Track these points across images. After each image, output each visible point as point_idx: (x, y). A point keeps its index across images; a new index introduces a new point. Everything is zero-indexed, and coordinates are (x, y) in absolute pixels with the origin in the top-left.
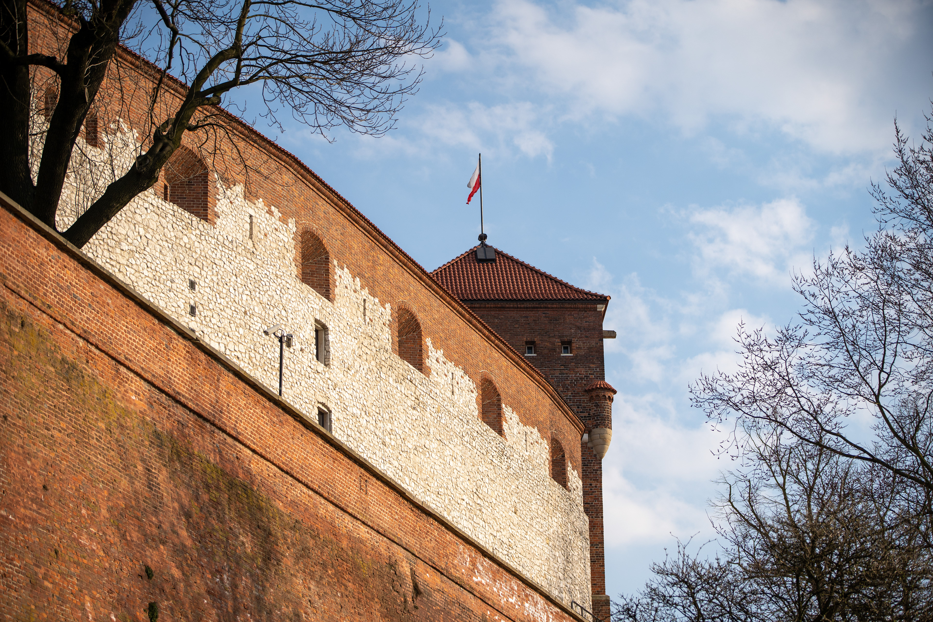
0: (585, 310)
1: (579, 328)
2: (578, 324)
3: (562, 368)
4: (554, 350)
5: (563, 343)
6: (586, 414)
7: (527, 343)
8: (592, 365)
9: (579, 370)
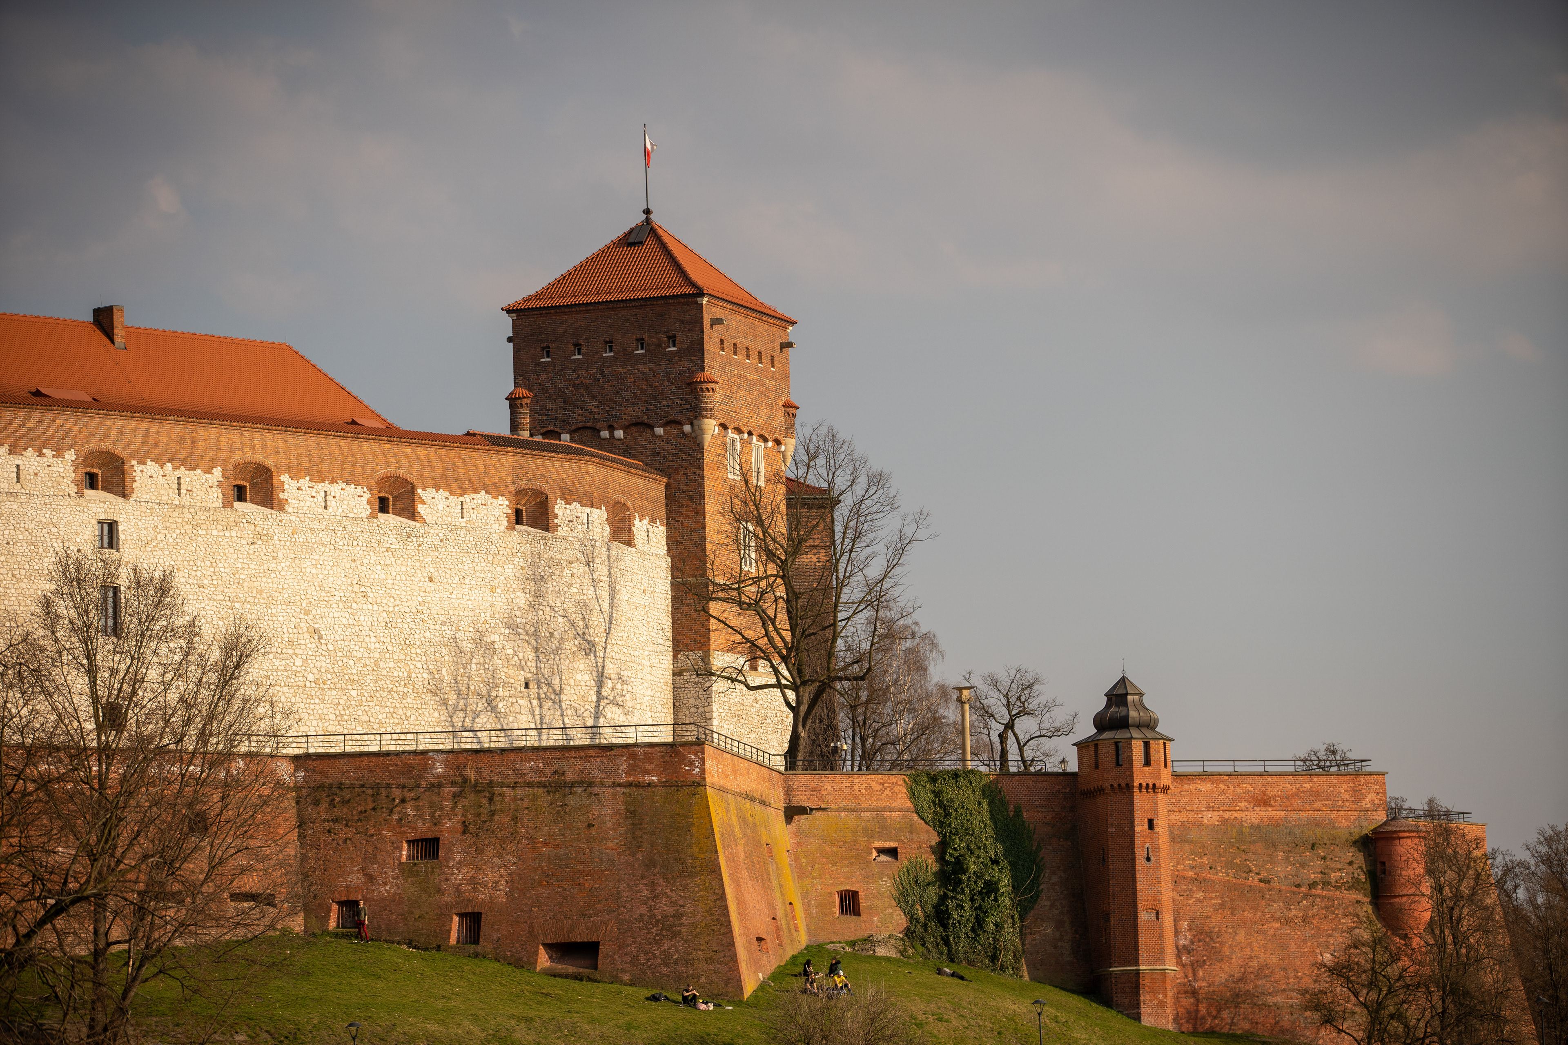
0: (688, 304)
1: (682, 322)
2: (681, 318)
3: (667, 362)
4: (660, 346)
5: (669, 338)
6: (688, 406)
7: (637, 340)
8: (693, 358)
9: (681, 363)
